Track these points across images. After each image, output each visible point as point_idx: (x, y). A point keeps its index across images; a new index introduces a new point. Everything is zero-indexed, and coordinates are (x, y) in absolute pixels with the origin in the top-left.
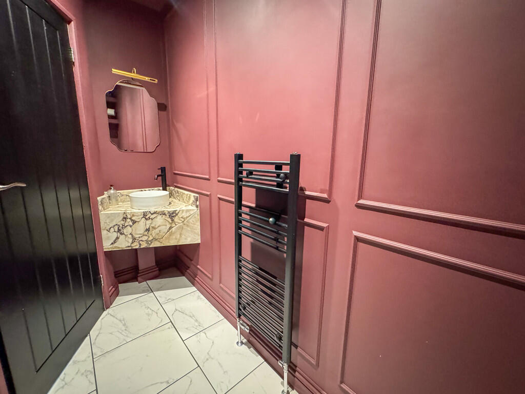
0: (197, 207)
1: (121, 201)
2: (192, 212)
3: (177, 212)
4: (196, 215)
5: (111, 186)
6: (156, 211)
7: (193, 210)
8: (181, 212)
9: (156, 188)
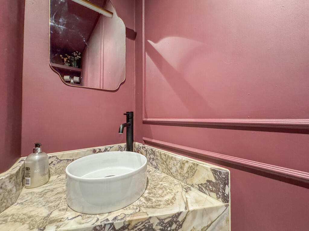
0: (225, 199)
1: (56, 173)
2: (214, 216)
3: (180, 219)
4: (223, 223)
5: (37, 145)
6: (130, 222)
7: (217, 208)
8: (189, 218)
9: (116, 146)
